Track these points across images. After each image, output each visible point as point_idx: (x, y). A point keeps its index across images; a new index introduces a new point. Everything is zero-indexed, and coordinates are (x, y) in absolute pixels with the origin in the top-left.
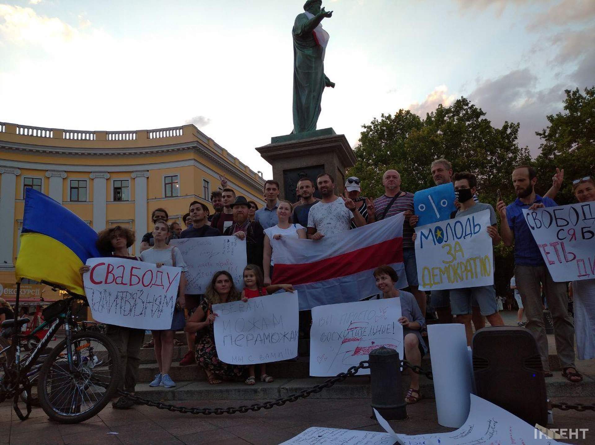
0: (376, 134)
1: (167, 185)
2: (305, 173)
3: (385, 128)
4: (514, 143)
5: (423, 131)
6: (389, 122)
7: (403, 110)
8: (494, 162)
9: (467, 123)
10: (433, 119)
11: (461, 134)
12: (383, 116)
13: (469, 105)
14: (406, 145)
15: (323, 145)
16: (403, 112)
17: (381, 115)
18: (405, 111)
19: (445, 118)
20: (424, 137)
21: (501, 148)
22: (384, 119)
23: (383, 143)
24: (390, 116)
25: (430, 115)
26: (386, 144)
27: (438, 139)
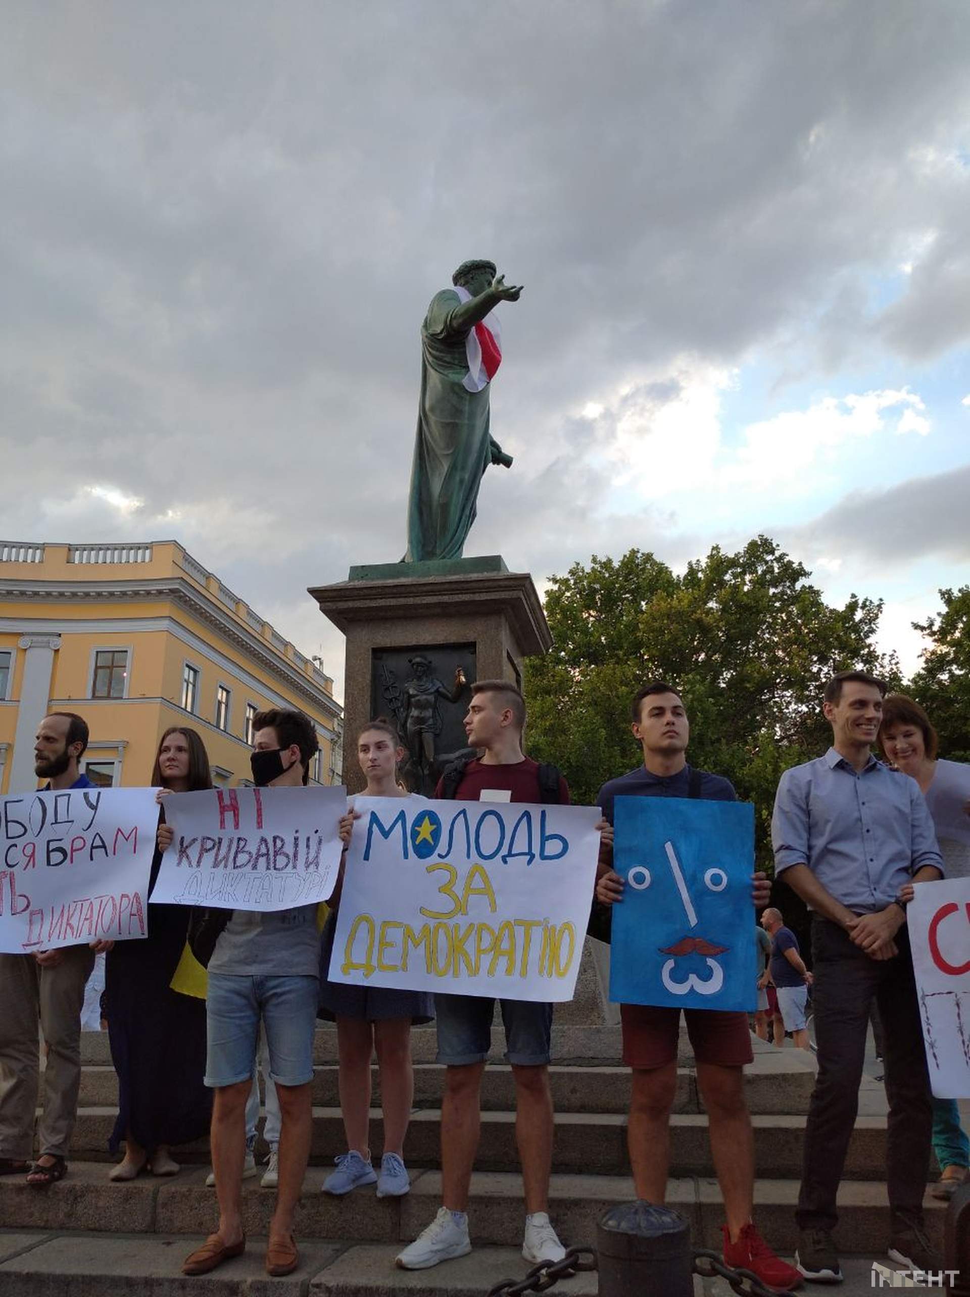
0: (578, 596)
1: (100, 671)
2: (426, 659)
3: (597, 586)
4: (868, 641)
5: (680, 601)
6: (607, 575)
7: (638, 552)
8: (825, 677)
9: (772, 591)
10: (700, 575)
11: (759, 612)
12: (594, 560)
13: (776, 552)
14: (641, 626)
15: (477, 595)
16: (639, 555)
17: (592, 558)
18: (643, 554)
19: (727, 577)
20: (680, 614)
21: (842, 649)
22: (597, 566)
23: (592, 616)
24: (610, 561)
25: (694, 566)
26: (598, 620)
27: (709, 620)
